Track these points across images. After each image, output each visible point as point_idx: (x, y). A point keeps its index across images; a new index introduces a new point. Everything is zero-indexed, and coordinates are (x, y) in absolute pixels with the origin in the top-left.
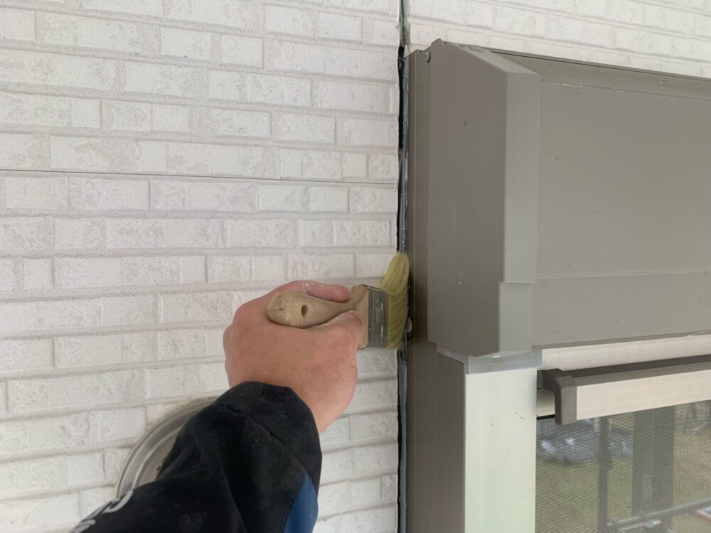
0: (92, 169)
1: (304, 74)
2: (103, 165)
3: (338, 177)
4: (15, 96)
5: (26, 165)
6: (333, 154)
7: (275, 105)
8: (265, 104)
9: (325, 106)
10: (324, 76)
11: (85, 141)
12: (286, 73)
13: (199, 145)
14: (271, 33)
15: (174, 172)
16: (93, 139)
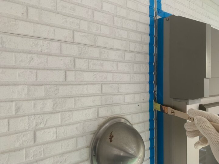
0: (84, 43)
1: (135, 21)
2: (87, 42)
3: (142, 51)
4: (64, 17)
5: (67, 40)
6: (141, 45)
7: (128, 29)
8: (126, 28)
9: (139, 31)
10: (139, 22)
11: (83, 34)
12: (131, 20)
13: (111, 39)
14: (128, 8)
15: (105, 46)
16: (85, 34)
